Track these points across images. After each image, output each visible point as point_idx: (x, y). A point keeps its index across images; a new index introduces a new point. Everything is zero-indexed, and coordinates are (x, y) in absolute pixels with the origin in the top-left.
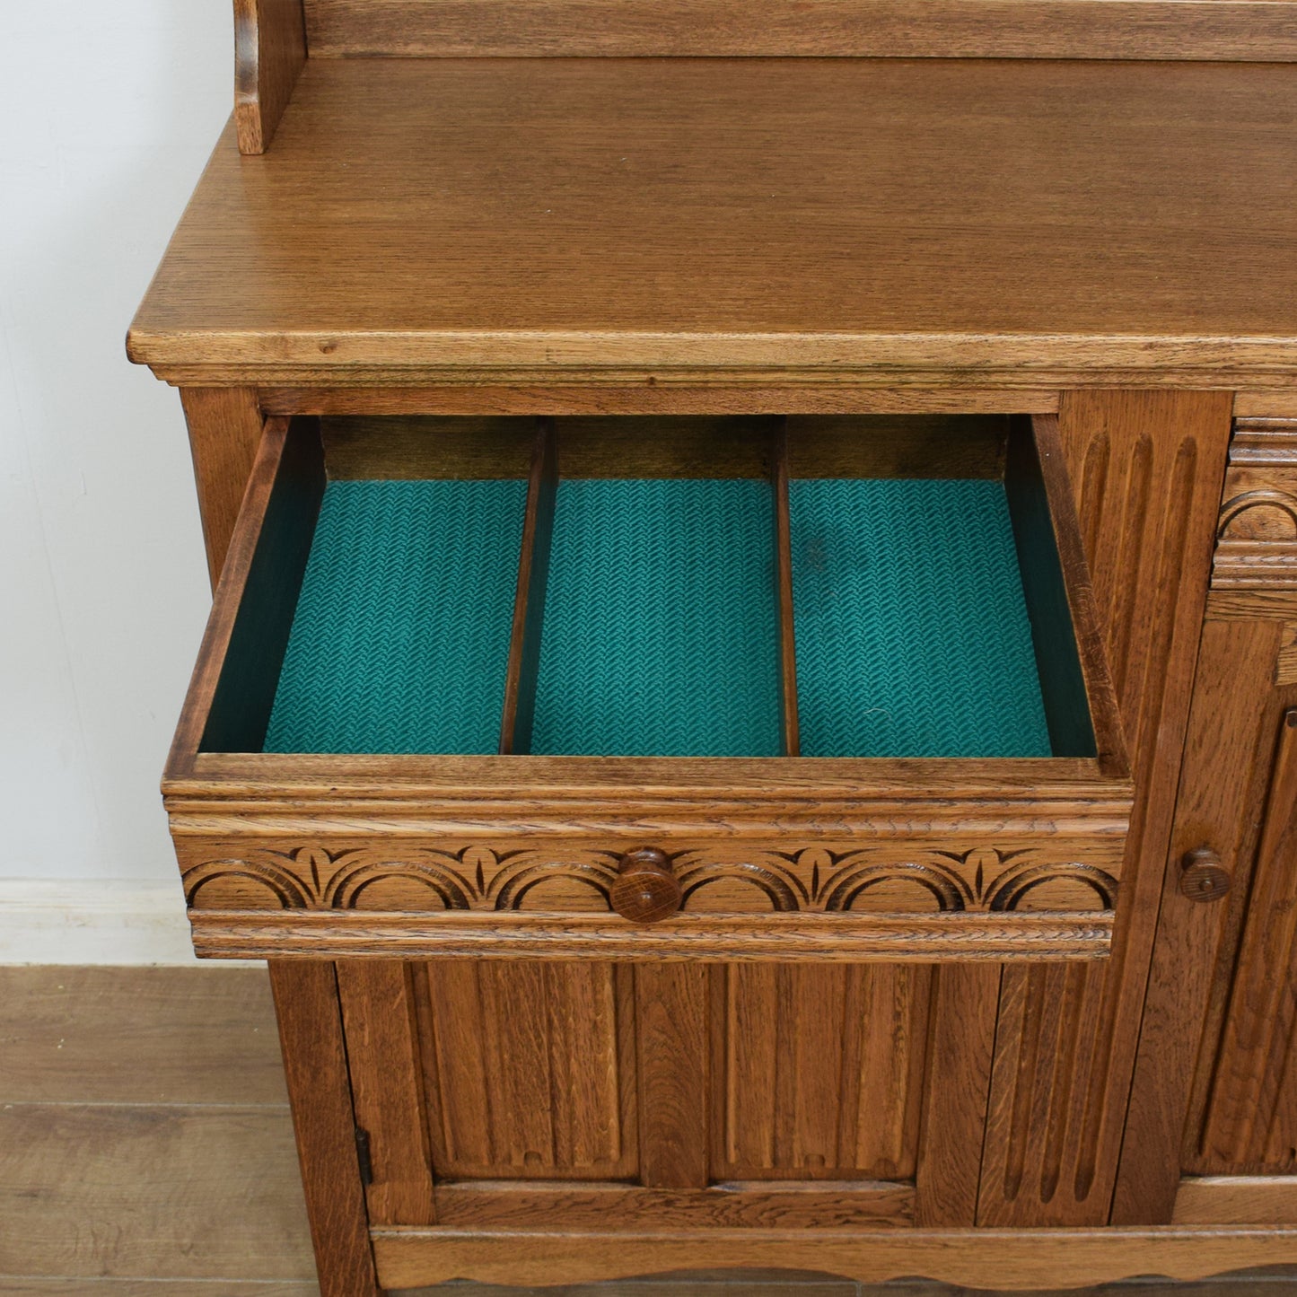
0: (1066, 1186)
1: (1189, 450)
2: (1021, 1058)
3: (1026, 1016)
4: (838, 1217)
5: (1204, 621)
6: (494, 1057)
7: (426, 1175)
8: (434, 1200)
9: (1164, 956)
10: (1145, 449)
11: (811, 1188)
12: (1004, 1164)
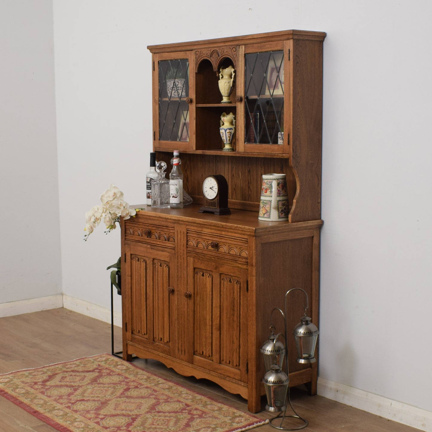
0: (183, 352)
1: (184, 233)
2: (178, 326)
3: (178, 318)
4: (164, 351)
5: (187, 257)
6: (137, 313)
7: (131, 331)
8: (131, 337)
9: (188, 310)
10: (181, 232)
11: (162, 345)
12: (177, 346)
